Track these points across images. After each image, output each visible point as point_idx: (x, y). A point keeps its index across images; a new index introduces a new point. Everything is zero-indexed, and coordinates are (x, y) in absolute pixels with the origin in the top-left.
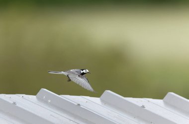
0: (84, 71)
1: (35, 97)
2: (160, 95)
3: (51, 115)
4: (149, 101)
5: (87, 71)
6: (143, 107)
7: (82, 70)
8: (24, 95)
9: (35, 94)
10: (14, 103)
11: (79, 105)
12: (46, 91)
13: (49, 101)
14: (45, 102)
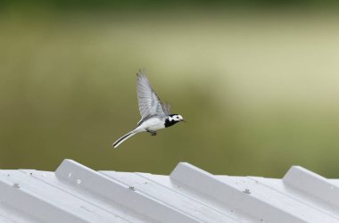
0: (175, 118)
1: (52, 174)
2: (277, 171)
3: (82, 207)
4: (257, 182)
5: (180, 117)
6: (247, 192)
7: (172, 116)
8: (33, 171)
9: (53, 169)
10: (16, 186)
11: (132, 188)
12: (73, 164)
13: (79, 182)
14: (72, 183)
